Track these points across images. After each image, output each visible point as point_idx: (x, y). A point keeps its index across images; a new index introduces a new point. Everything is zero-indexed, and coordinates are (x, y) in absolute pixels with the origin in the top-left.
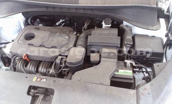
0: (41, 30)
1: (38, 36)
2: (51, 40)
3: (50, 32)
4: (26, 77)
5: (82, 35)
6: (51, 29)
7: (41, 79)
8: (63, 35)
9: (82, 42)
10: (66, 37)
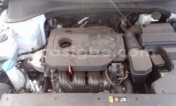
0: (75, 33)
1: (77, 41)
2: (95, 45)
3: (88, 35)
4: (99, 99)
5: (129, 35)
6: (86, 31)
7: (119, 98)
8: (107, 37)
9: (135, 43)
10: (112, 39)
